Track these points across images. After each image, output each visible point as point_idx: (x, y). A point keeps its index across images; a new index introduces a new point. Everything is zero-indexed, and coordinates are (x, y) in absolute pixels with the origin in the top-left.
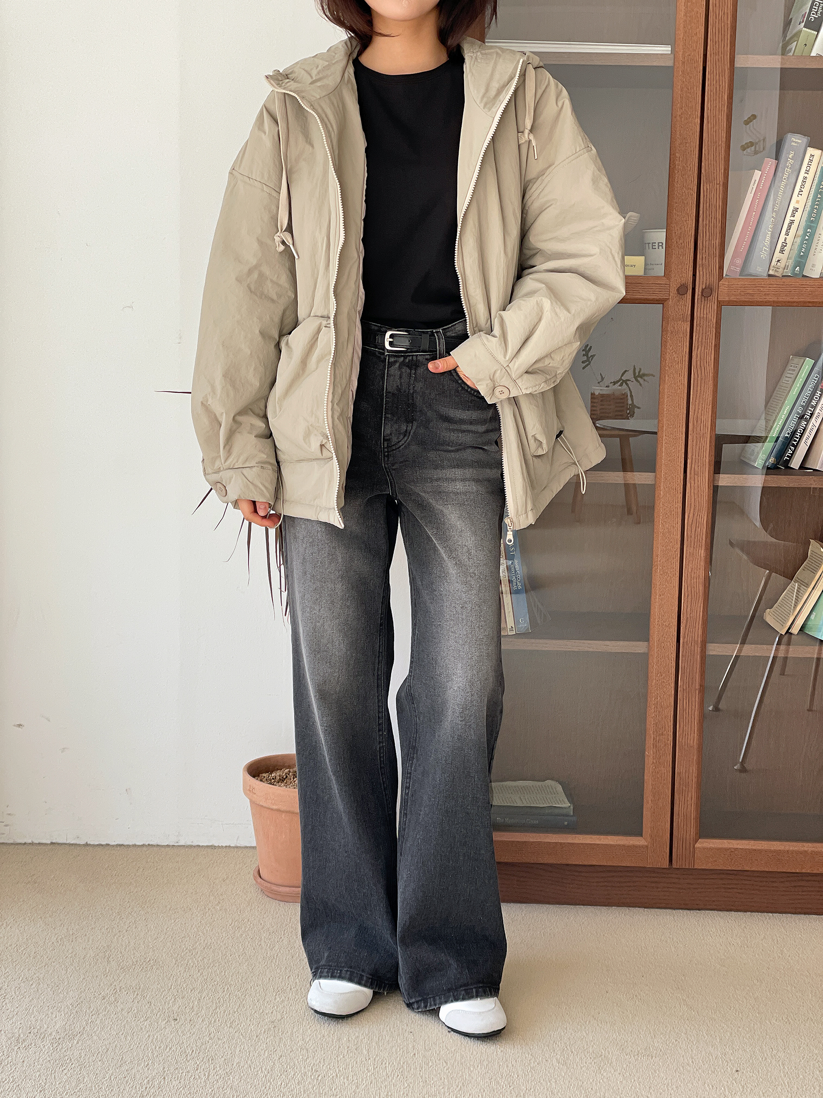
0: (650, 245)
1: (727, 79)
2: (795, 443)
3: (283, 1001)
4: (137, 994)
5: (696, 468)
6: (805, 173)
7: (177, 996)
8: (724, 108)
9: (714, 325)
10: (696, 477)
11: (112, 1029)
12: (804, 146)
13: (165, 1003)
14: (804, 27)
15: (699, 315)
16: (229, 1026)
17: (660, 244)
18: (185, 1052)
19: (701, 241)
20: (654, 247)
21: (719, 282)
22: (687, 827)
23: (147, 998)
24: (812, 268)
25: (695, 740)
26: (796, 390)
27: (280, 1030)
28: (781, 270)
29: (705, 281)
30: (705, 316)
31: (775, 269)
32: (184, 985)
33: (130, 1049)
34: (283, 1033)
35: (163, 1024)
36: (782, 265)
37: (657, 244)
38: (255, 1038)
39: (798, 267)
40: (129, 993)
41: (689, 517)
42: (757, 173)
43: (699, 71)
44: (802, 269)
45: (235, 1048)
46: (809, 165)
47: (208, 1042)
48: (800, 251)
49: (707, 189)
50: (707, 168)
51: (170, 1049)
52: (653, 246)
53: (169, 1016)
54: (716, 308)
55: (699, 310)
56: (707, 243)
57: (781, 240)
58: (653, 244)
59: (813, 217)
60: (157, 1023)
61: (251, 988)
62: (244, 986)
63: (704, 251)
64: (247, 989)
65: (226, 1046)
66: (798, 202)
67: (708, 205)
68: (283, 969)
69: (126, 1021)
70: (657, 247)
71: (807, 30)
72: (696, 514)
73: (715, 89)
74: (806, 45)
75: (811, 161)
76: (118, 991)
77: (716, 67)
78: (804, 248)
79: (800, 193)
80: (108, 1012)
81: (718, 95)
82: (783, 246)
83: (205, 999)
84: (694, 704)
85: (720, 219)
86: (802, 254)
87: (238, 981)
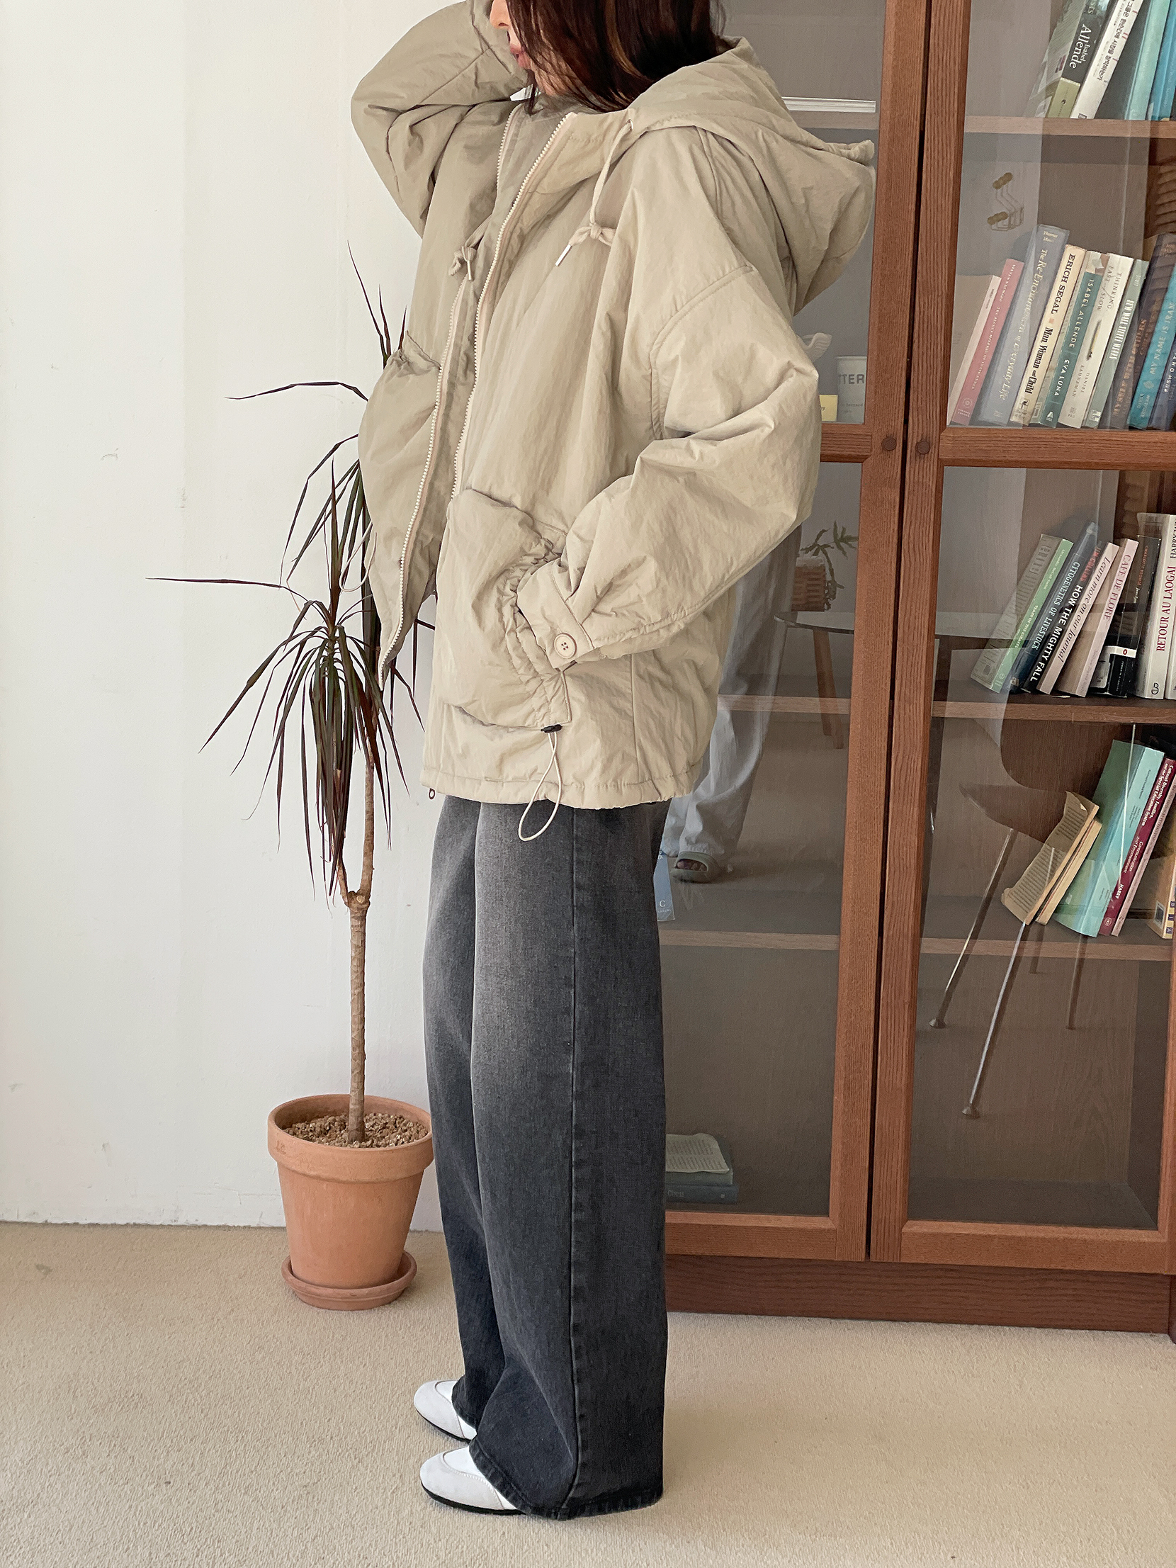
0: (847, 378)
1: (953, 149)
2: (1046, 657)
3: (320, 1456)
4: (115, 1445)
5: (908, 693)
6: (1062, 281)
7: (170, 1449)
8: (949, 189)
9: (933, 494)
10: (907, 705)
11: (78, 1496)
12: (1061, 242)
13: (154, 1458)
14: (1063, 76)
15: (912, 479)
16: (243, 1491)
17: (861, 377)
18: (181, 1530)
19: (916, 375)
20: (852, 381)
21: (940, 433)
22: (890, 1204)
23: (129, 1451)
24: (1071, 414)
25: (904, 1078)
26: (1047, 583)
27: (316, 1498)
28: (1028, 416)
29: (920, 432)
30: (921, 480)
31: (1019, 414)
32: (182, 1432)
33: (103, 1526)
34: (320, 1502)
35: (150, 1489)
36: (1030, 408)
37: (855, 377)
38: (279, 1509)
39: (1051, 413)
40: (103, 1443)
41: (897, 760)
42: (995, 281)
43: (914, 136)
44: (1057, 415)
45: (252, 1524)
46: (1068, 270)
47: (214, 1516)
48: (1054, 390)
49: (925, 303)
50: (924, 274)
51: (160, 1526)
52: (850, 379)
53: (159, 1478)
54: (935, 469)
55: (912, 472)
56: (925, 377)
57: (1029, 374)
58: (851, 377)
59: (1072, 343)
60: (143, 1488)
61: (276, 1436)
62: (265, 1433)
63: (920, 390)
64: (270, 1437)
65: (239, 1521)
66: (1051, 321)
67: (925, 325)
68: (322, 1408)
69: (97, 1484)
70: (855, 381)
71: (1067, 80)
72: (907, 757)
73: (936, 163)
74: (1064, 101)
75: (1070, 264)
76: (88, 1441)
77: (938, 132)
78: (1059, 385)
79: (1055, 309)
80: (73, 1470)
81: (940, 170)
82: (1031, 383)
83: (211, 1452)
84: (901, 1027)
85: (943, 345)
86: (1056, 394)
87: (258, 1426)
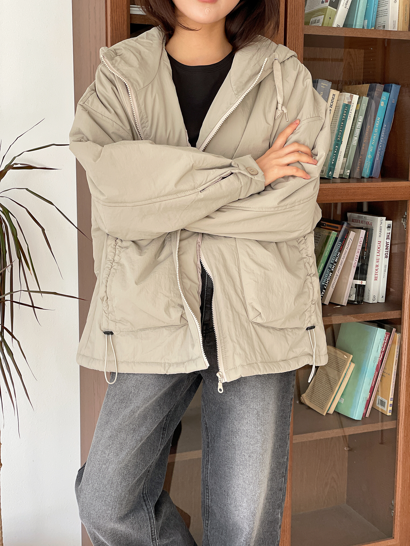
2: (325, 287)
6: (330, 107)
12: (328, 88)
14: (329, 6)
26: (327, 252)
39: (331, 172)
44: (333, 173)
48: (331, 161)
59: (339, 138)
71: (331, 8)
74: (330, 18)
75: (333, 99)
78: (334, 159)
86: (333, 163)
